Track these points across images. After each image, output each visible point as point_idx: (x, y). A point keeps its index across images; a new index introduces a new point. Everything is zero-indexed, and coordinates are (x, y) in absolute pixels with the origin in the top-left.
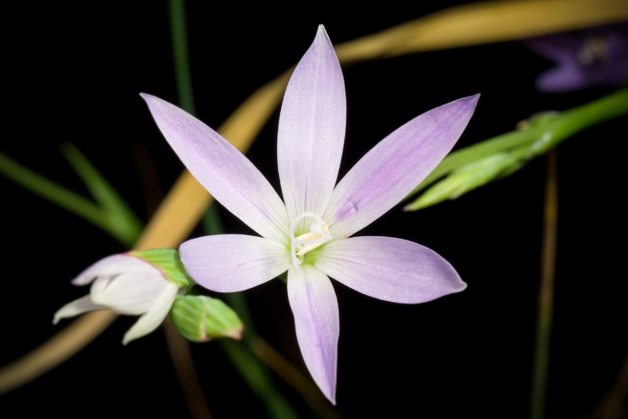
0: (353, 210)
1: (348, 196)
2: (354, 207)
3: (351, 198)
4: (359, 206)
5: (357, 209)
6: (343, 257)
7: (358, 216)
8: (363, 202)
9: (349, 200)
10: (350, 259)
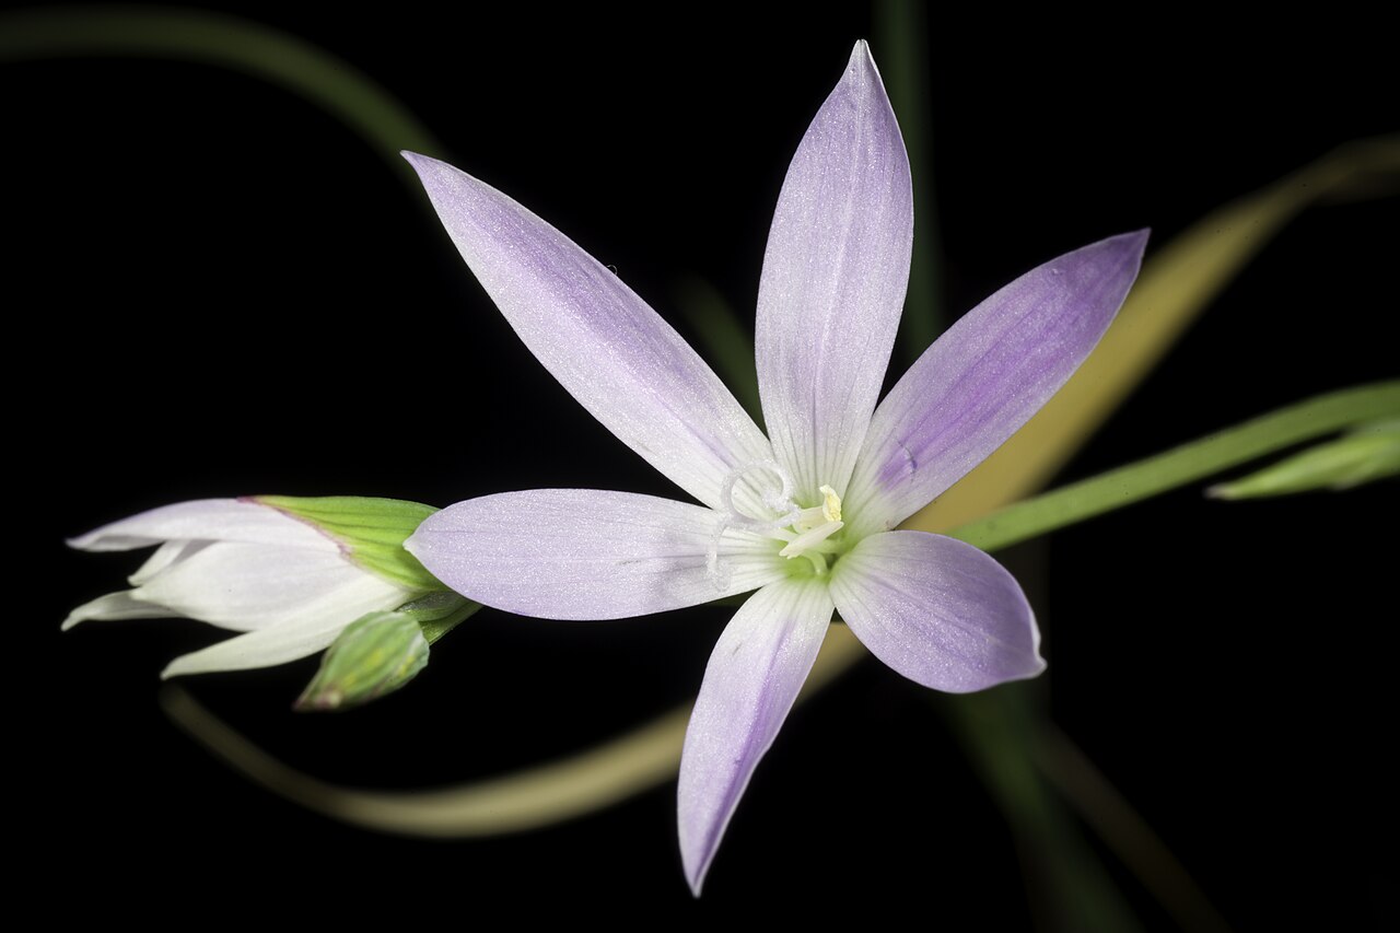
0: (908, 469)
1: (899, 435)
2: (910, 463)
3: (906, 440)
4: (918, 461)
5: (915, 465)
6: (876, 574)
7: (914, 483)
8: (926, 453)
9: (902, 444)
10: (885, 579)
